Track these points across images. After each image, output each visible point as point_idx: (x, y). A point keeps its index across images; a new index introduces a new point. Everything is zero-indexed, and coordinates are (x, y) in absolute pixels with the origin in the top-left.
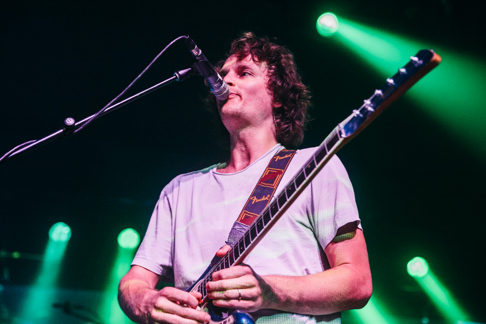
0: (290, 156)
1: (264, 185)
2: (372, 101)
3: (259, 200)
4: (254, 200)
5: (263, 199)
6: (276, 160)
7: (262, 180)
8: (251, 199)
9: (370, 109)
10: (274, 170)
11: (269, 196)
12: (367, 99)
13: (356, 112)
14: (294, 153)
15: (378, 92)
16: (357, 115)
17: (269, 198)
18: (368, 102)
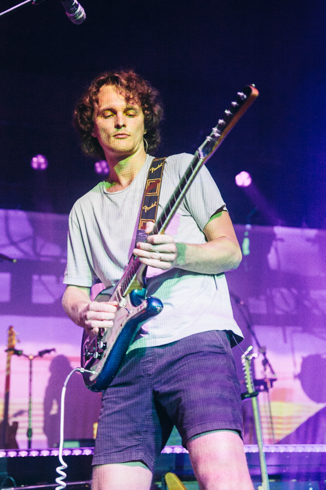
0: (161, 165)
1: (149, 194)
2: (218, 128)
3: (149, 208)
4: (146, 208)
5: (153, 206)
6: (152, 172)
7: (146, 191)
8: (143, 208)
9: (217, 135)
10: (153, 180)
11: (156, 202)
12: (214, 127)
13: (209, 138)
14: (164, 162)
15: (221, 121)
16: (210, 139)
17: (156, 204)
18: (215, 129)
